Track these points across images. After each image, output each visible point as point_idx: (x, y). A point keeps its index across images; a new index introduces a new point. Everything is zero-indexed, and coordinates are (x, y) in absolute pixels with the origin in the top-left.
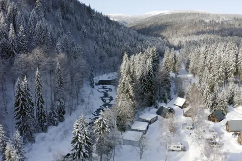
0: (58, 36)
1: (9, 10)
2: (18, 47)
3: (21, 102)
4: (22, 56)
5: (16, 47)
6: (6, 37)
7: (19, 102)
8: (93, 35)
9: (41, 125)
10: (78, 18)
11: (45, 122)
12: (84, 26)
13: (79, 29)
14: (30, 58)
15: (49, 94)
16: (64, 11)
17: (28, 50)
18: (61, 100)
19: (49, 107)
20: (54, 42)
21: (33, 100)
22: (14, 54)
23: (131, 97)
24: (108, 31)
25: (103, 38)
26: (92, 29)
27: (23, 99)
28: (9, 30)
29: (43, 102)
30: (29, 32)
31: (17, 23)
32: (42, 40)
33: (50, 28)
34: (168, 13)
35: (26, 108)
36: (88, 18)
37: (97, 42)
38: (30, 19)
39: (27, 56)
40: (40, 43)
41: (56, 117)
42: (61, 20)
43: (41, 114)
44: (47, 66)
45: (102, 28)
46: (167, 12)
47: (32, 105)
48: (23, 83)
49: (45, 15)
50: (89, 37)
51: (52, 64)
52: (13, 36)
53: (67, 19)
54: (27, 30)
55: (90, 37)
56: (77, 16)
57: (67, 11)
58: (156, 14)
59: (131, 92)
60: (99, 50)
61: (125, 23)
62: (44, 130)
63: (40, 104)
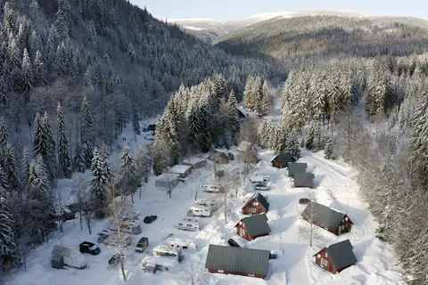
0: (89, 62)
1: (20, 30)
2: (35, 78)
3: (41, 139)
4: (40, 90)
5: (32, 79)
6: (19, 66)
7: (38, 140)
8: (146, 59)
9: (64, 170)
10: (124, 32)
11: (69, 166)
12: (131, 45)
13: (123, 49)
14: (51, 91)
15: (74, 134)
16: (100, 22)
17: (48, 82)
18: (88, 142)
19: (74, 148)
20: (81, 71)
21: (55, 139)
22: (29, 87)
23: (172, 137)
24: (171, 51)
25: (162, 63)
26: (144, 49)
27: (43, 137)
28: (22, 57)
29: (66, 142)
30: (47, 58)
31: (32, 47)
32: (65, 68)
33: (77, 52)
34: (288, 17)
35: (46, 146)
36: (139, 32)
37: (152, 69)
38: (49, 40)
39: (47, 89)
40: (63, 73)
41: (82, 162)
42: (95, 36)
43: (64, 157)
44: (72, 102)
45: (160, 48)
46: (287, 15)
47: (54, 144)
48: (43, 119)
49: (70, 31)
50: (138, 62)
51: (78, 99)
52: (28, 64)
53: (105, 34)
54: (46, 56)
55: (140, 62)
56: (121, 28)
57: (105, 22)
58: (269, 18)
59: (172, 130)
60: (152, 82)
61: (214, 33)
62: (68, 175)
63: (63, 144)
